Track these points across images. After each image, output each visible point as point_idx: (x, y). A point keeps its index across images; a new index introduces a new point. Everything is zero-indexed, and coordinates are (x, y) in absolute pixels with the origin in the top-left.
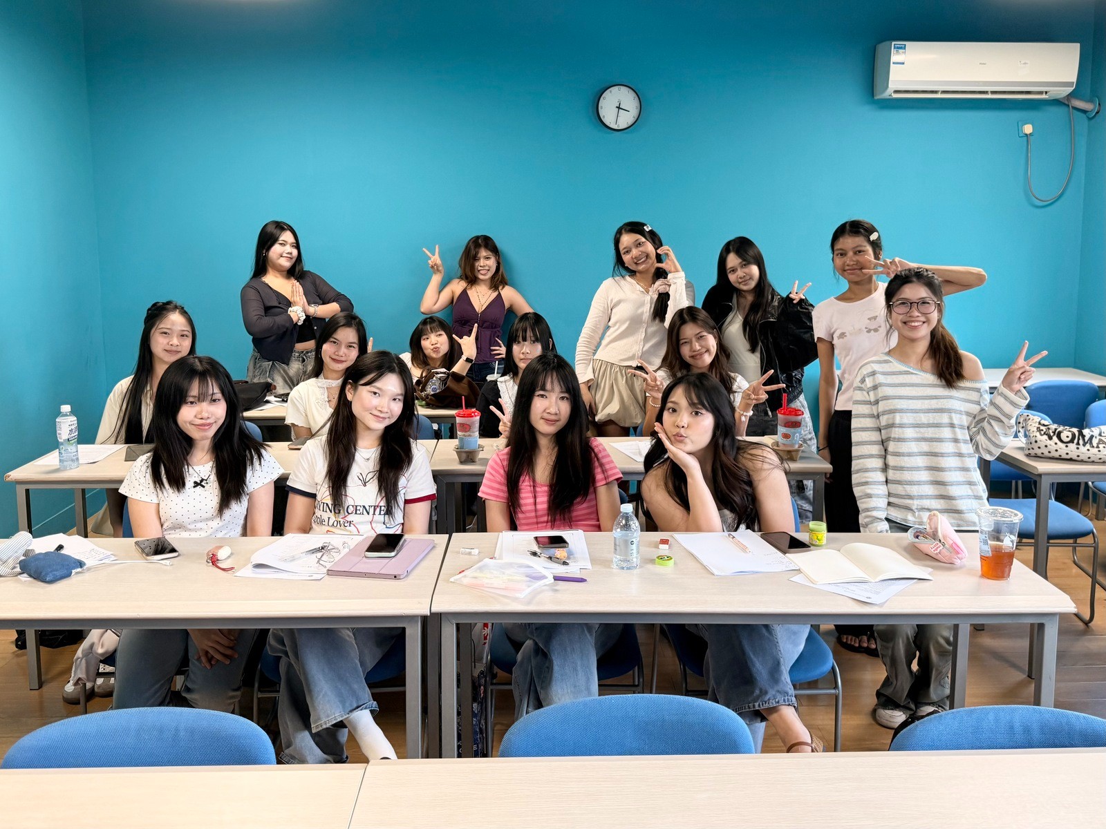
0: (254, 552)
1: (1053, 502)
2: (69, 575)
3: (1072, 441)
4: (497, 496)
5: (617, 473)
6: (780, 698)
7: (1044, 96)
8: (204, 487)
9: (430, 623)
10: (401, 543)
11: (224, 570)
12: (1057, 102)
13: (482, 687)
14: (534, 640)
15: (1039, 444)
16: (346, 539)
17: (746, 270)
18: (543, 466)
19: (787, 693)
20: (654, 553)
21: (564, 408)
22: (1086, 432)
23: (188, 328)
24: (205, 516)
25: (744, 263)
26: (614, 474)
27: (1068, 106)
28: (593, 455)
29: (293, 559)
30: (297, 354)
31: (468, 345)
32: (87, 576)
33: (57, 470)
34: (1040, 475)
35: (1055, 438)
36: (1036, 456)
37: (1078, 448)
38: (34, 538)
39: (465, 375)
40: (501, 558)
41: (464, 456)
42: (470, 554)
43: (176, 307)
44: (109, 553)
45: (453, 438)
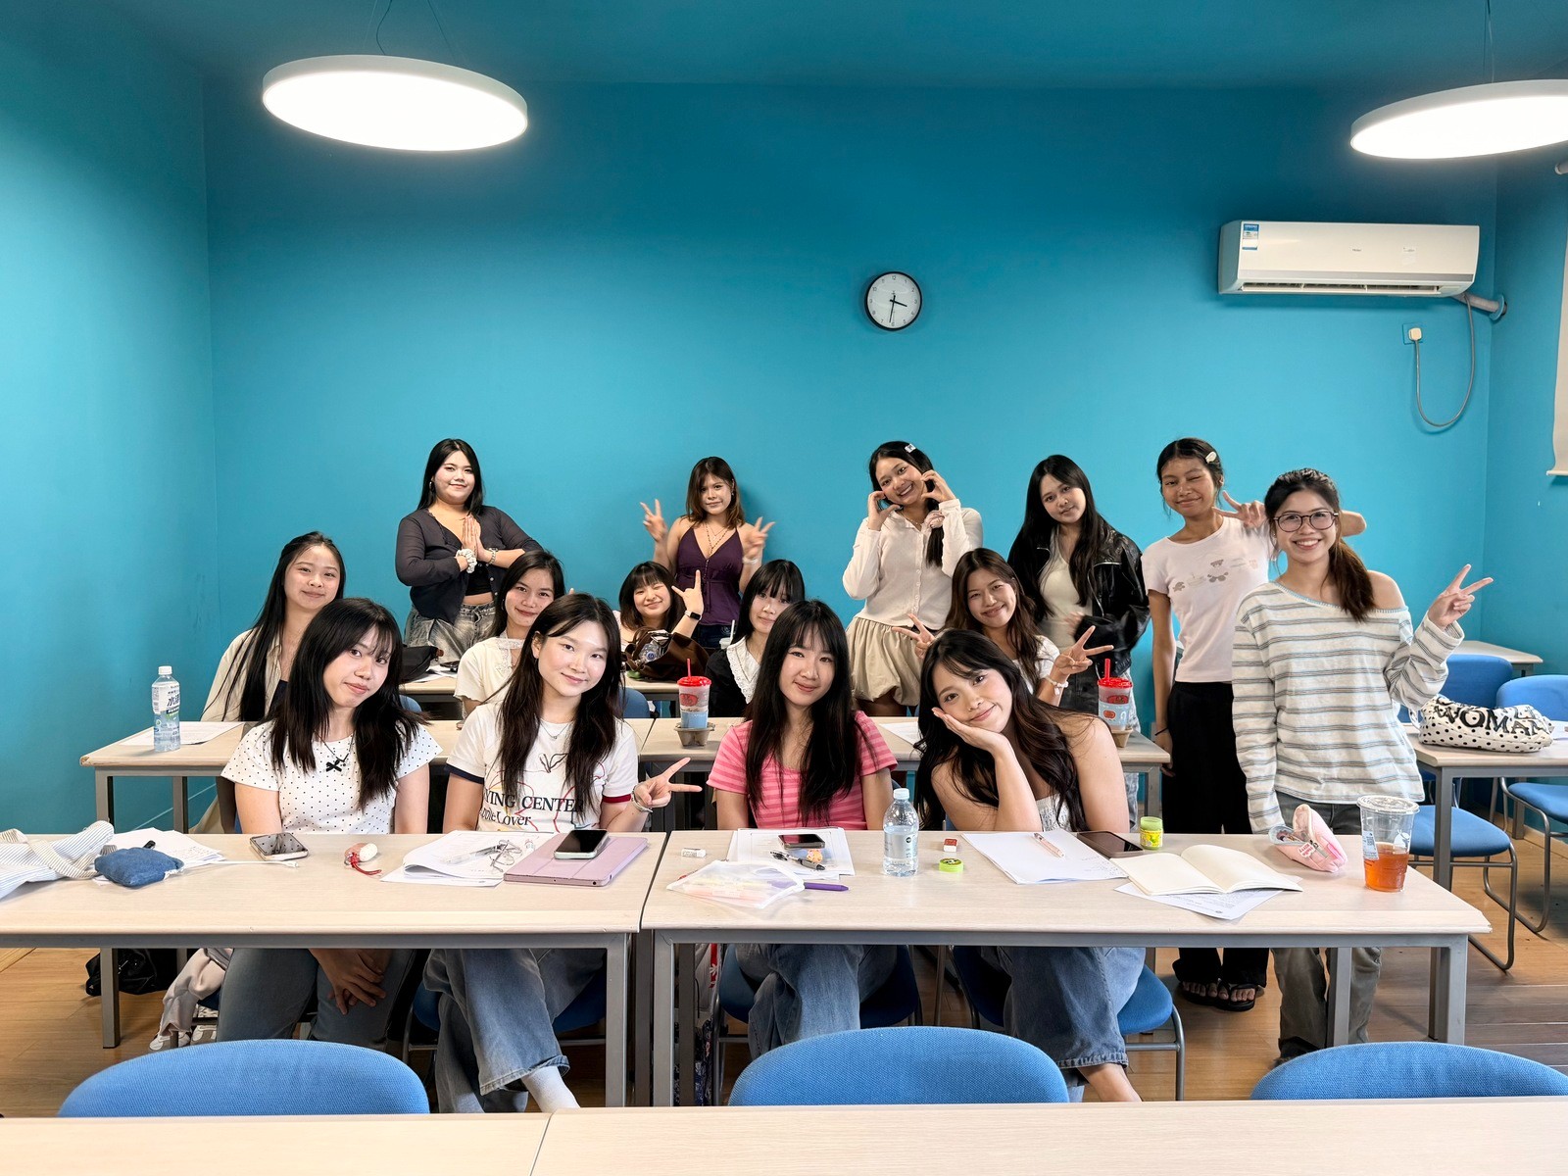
0: (406, 852)
1: (1457, 810)
2: (160, 878)
3: (1480, 724)
4: (732, 785)
5: (891, 759)
6: (1106, 1053)
7: (1435, 292)
8: (340, 770)
9: (642, 943)
10: (603, 841)
11: (367, 873)
12: (1451, 301)
13: (708, 1043)
14: (777, 974)
15: (1438, 728)
16: (530, 836)
17: (1068, 495)
18: (794, 747)
19: (1117, 1048)
20: (937, 857)
21: (826, 673)
22: (1498, 712)
23: (335, 565)
24: (341, 808)
25: (1065, 486)
26: (886, 760)
27: (1466, 305)
28: (859, 733)
29: (459, 861)
30: (467, 610)
31: (693, 599)
32: (184, 880)
33: (151, 752)
34: (1440, 768)
35: (1458, 720)
36: (1434, 745)
37: (1488, 733)
38: (116, 832)
39: (689, 636)
40: (735, 860)
41: (688, 737)
42: (694, 856)
43: (321, 540)
44: (215, 852)
45: (675, 717)
